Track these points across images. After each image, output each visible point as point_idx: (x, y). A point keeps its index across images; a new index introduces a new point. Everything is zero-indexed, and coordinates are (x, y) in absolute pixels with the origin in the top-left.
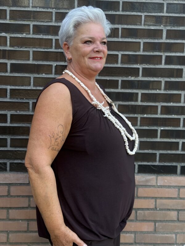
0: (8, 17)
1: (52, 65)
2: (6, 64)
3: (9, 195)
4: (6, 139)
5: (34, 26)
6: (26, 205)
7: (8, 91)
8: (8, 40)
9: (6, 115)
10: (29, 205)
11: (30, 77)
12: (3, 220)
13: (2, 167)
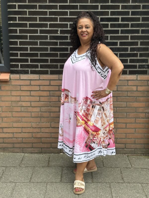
0: (27, 2)
1: (47, 24)
2: (27, 24)
3: (30, 85)
4: (28, 59)
5: (39, 5)
6: (39, 89)
7: (28, 37)
8: (28, 12)
9: (27, 48)
10: (40, 89)
11: (38, 30)
12: (28, 96)
13: (27, 72)
